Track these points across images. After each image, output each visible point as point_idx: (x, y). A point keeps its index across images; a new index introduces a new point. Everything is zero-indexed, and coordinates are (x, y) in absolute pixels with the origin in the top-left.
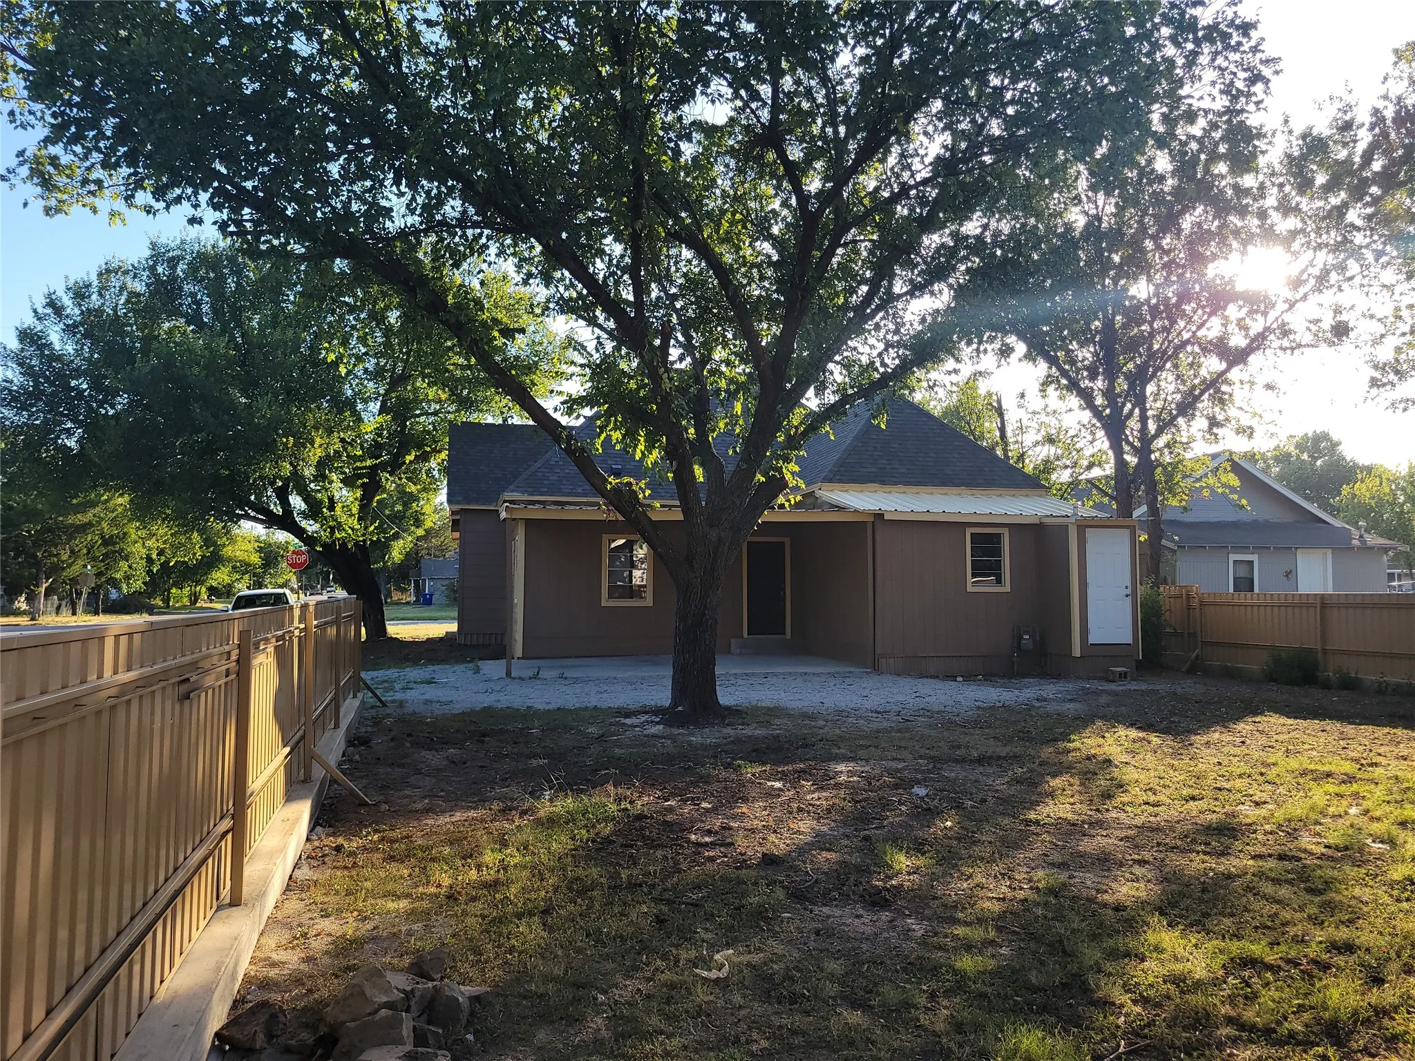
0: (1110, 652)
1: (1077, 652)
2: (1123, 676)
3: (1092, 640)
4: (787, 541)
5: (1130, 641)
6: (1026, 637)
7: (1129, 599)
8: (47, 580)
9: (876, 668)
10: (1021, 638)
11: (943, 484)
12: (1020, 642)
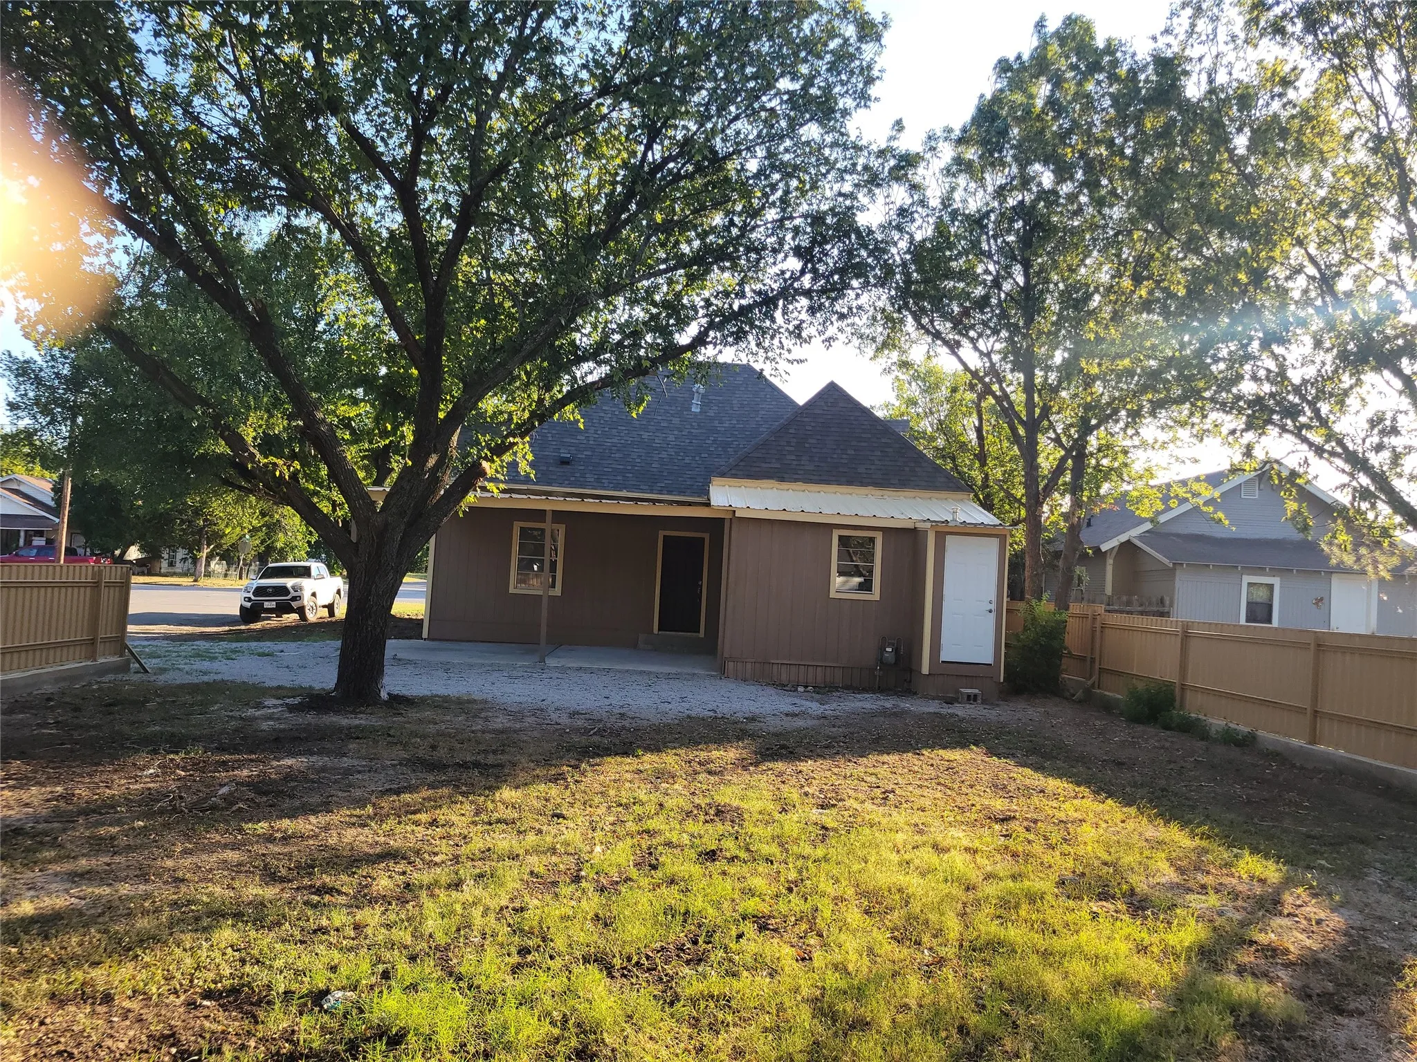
0: (966, 671)
1: (925, 670)
2: (971, 699)
3: (944, 657)
4: (707, 536)
5: (990, 660)
6: (889, 650)
7: (993, 615)
8: (208, 546)
9: (722, 672)
10: (883, 650)
11: (850, 483)
12: (882, 655)
